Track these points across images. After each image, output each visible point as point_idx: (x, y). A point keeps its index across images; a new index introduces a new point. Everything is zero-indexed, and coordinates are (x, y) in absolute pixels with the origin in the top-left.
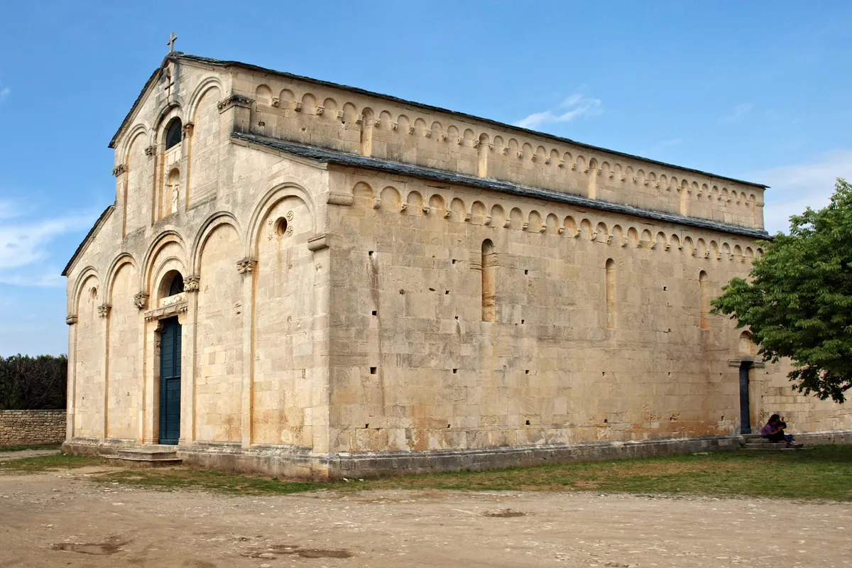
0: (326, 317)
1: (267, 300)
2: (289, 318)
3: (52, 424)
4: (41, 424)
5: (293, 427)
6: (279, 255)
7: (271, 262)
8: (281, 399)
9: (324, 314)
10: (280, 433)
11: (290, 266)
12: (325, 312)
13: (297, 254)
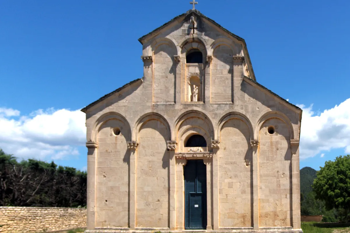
0: (298, 174)
1: (265, 161)
2: (278, 172)
3: (41, 218)
4: (34, 218)
5: (281, 219)
6: (272, 143)
7: (267, 145)
8: (274, 207)
9: (297, 173)
10: (274, 222)
11: (278, 149)
12: (298, 172)
13: (281, 144)
